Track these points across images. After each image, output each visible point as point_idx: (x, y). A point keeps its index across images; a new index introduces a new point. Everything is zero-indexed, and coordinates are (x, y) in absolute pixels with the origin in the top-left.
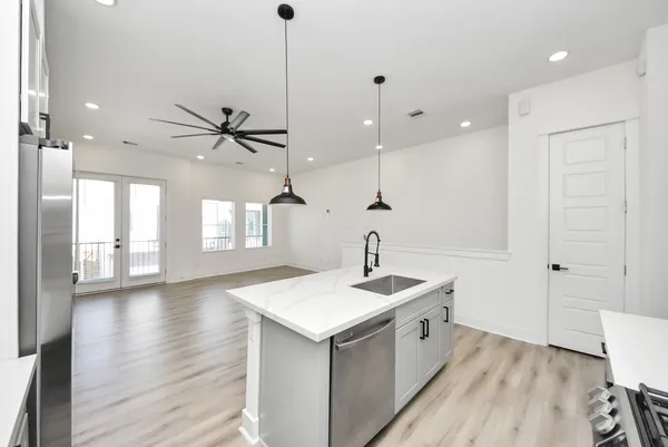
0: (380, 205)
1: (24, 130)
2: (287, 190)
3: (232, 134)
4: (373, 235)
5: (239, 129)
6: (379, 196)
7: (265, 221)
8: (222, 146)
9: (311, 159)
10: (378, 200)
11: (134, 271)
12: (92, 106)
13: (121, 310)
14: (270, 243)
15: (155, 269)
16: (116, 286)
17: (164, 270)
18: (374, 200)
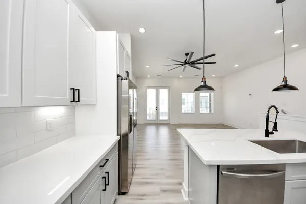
0: (286, 87)
1: (118, 76)
2: (203, 84)
3: (189, 63)
4: (273, 109)
5: (191, 61)
6: (285, 80)
7: (210, 101)
8: (186, 70)
9: (237, 66)
10: (283, 84)
11: (161, 118)
12: (148, 66)
13: (157, 129)
14: (212, 112)
15: (166, 118)
16: (156, 122)
17: (169, 119)
18: (280, 83)
